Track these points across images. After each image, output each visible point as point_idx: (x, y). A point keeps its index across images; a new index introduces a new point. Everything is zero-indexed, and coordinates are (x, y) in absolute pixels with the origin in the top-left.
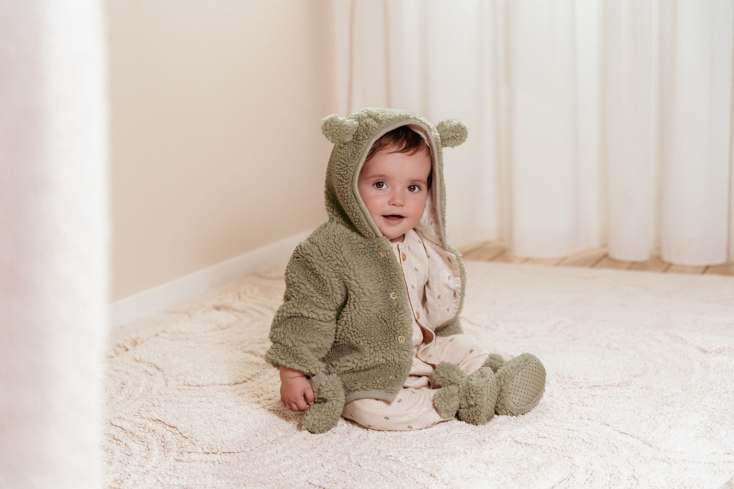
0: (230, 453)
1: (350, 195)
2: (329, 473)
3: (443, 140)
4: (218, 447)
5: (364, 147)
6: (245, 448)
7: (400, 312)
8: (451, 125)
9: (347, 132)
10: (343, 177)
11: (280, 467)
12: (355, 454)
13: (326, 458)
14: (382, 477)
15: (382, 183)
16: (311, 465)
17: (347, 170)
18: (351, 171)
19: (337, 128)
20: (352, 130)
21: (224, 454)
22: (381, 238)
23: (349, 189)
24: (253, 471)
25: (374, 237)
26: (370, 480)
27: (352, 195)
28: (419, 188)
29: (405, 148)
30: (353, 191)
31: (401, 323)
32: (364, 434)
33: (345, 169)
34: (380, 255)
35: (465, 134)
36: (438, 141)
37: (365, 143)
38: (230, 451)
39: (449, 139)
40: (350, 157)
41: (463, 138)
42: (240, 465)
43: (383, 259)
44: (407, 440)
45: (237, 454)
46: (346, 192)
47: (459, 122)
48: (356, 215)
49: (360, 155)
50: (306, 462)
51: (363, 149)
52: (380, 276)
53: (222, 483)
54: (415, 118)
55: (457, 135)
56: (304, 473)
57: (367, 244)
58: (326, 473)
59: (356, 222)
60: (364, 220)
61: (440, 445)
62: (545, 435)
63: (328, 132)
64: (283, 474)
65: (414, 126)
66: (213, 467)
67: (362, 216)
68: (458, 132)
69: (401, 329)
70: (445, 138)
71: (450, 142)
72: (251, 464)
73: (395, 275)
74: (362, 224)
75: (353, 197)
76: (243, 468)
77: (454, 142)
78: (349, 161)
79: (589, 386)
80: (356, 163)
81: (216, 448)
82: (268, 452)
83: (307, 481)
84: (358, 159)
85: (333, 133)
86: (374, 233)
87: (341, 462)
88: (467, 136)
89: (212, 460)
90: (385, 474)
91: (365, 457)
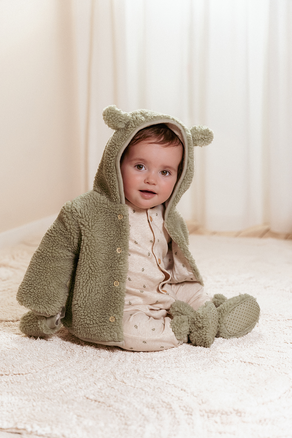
0: (19, 374)
1: (112, 166)
2: (101, 389)
3: (194, 140)
4: (10, 370)
5: (131, 133)
6: (31, 370)
7: (120, 263)
8: (201, 129)
9: (120, 120)
10: (111, 152)
11: (61, 385)
12: (119, 373)
13: (97, 377)
14: (144, 392)
15: (142, 165)
16: (86, 383)
17: (114, 148)
18: (117, 148)
19: (113, 115)
20: (125, 120)
21: (15, 376)
22: (124, 204)
23: (112, 161)
24: (40, 389)
25: (119, 202)
26: (135, 394)
27: (114, 166)
28: (170, 174)
29: (162, 141)
30: (115, 164)
31: (119, 272)
32: (123, 357)
33: (114, 146)
34: (117, 217)
35: (211, 137)
36: (190, 139)
37: (132, 130)
38: (20, 373)
39: (199, 140)
40: (119, 139)
41: (209, 140)
42: (29, 384)
43: (118, 221)
44: (157, 362)
45: (25, 375)
46: (110, 163)
47: (208, 128)
48: (113, 182)
49: (126, 138)
50: (81, 380)
51: (129, 134)
52: (112, 233)
53: (16, 399)
54: (173, 119)
55: (205, 137)
56: (81, 389)
57: (111, 206)
58: (99, 390)
59: (111, 188)
60: (117, 187)
61: (183, 365)
62: (262, 356)
63: (105, 117)
64: (65, 390)
65: (172, 125)
66: (7, 387)
67: (117, 184)
68: (206, 135)
69: (118, 276)
70: (196, 139)
71: (199, 142)
72: (38, 383)
73: (124, 235)
74: (114, 190)
75: (114, 168)
76: (32, 386)
77: (202, 143)
78: (118, 142)
79: (284, 319)
80: (123, 143)
81: (8, 371)
82: (50, 373)
83: (85, 396)
84: (125, 141)
85: (109, 119)
86: (119, 200)
87: (109, 380)
88: (212, 139)
89: (6, 381)
90: (145, 389)
91: (128, 375)
